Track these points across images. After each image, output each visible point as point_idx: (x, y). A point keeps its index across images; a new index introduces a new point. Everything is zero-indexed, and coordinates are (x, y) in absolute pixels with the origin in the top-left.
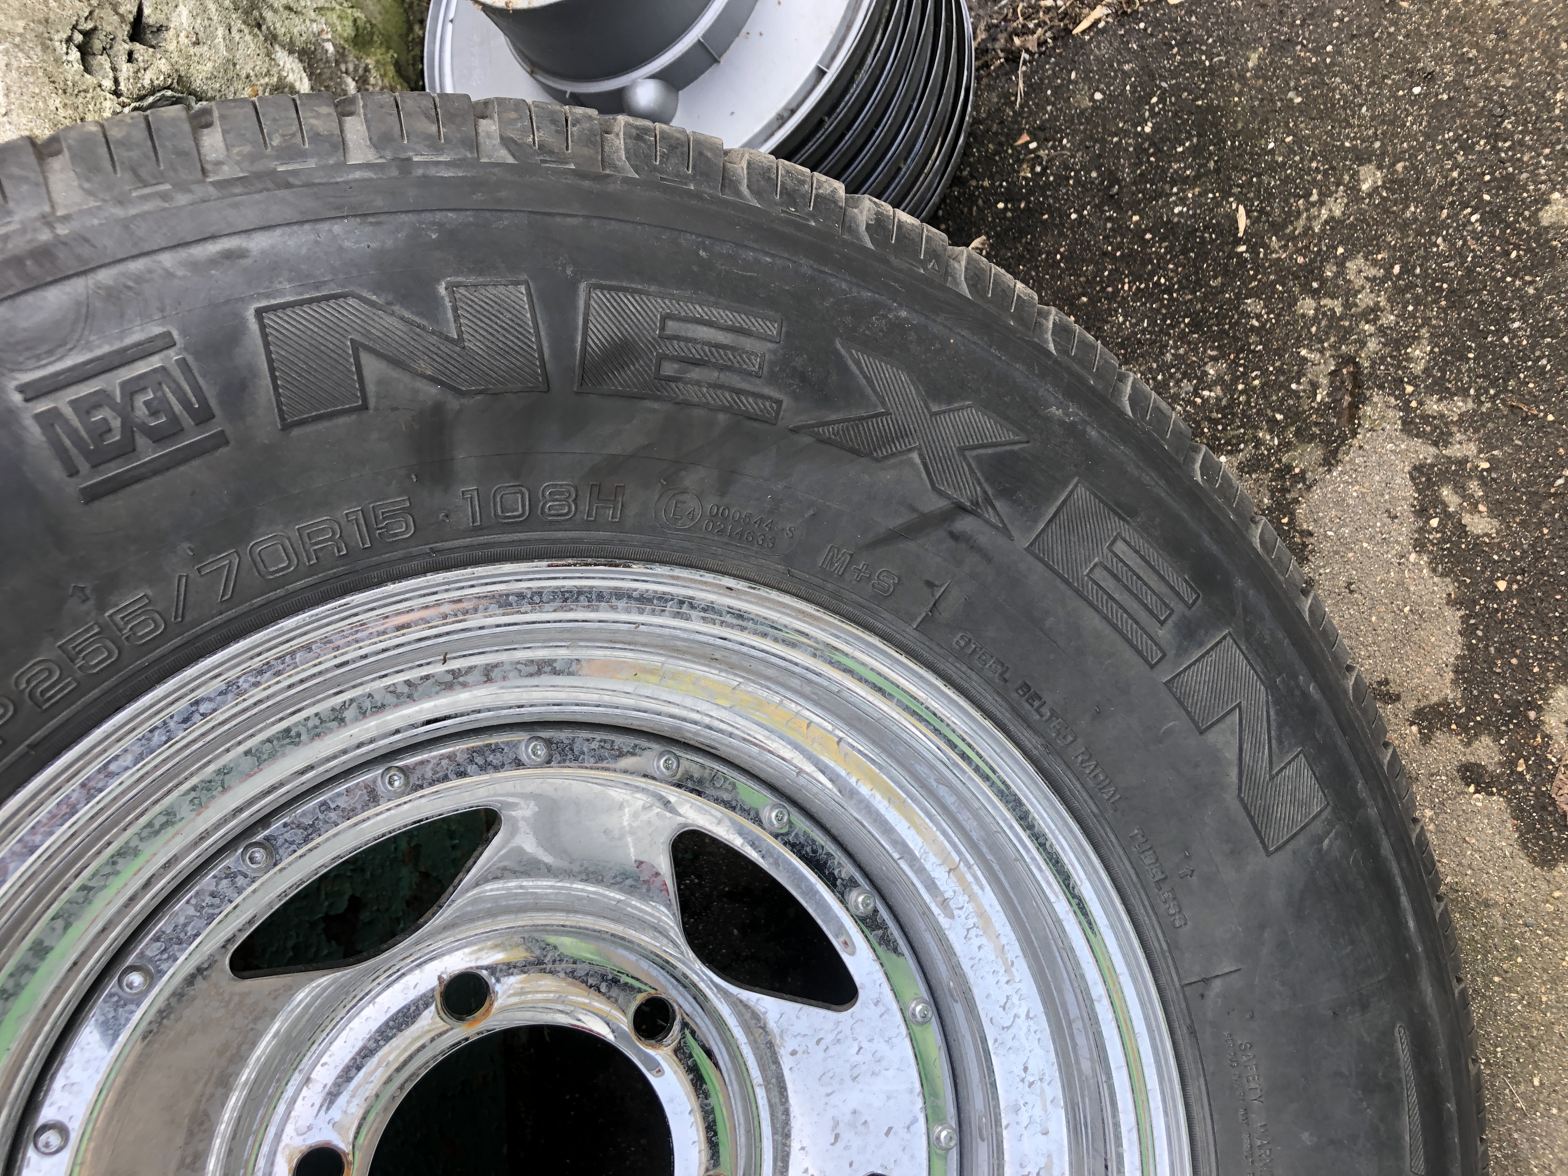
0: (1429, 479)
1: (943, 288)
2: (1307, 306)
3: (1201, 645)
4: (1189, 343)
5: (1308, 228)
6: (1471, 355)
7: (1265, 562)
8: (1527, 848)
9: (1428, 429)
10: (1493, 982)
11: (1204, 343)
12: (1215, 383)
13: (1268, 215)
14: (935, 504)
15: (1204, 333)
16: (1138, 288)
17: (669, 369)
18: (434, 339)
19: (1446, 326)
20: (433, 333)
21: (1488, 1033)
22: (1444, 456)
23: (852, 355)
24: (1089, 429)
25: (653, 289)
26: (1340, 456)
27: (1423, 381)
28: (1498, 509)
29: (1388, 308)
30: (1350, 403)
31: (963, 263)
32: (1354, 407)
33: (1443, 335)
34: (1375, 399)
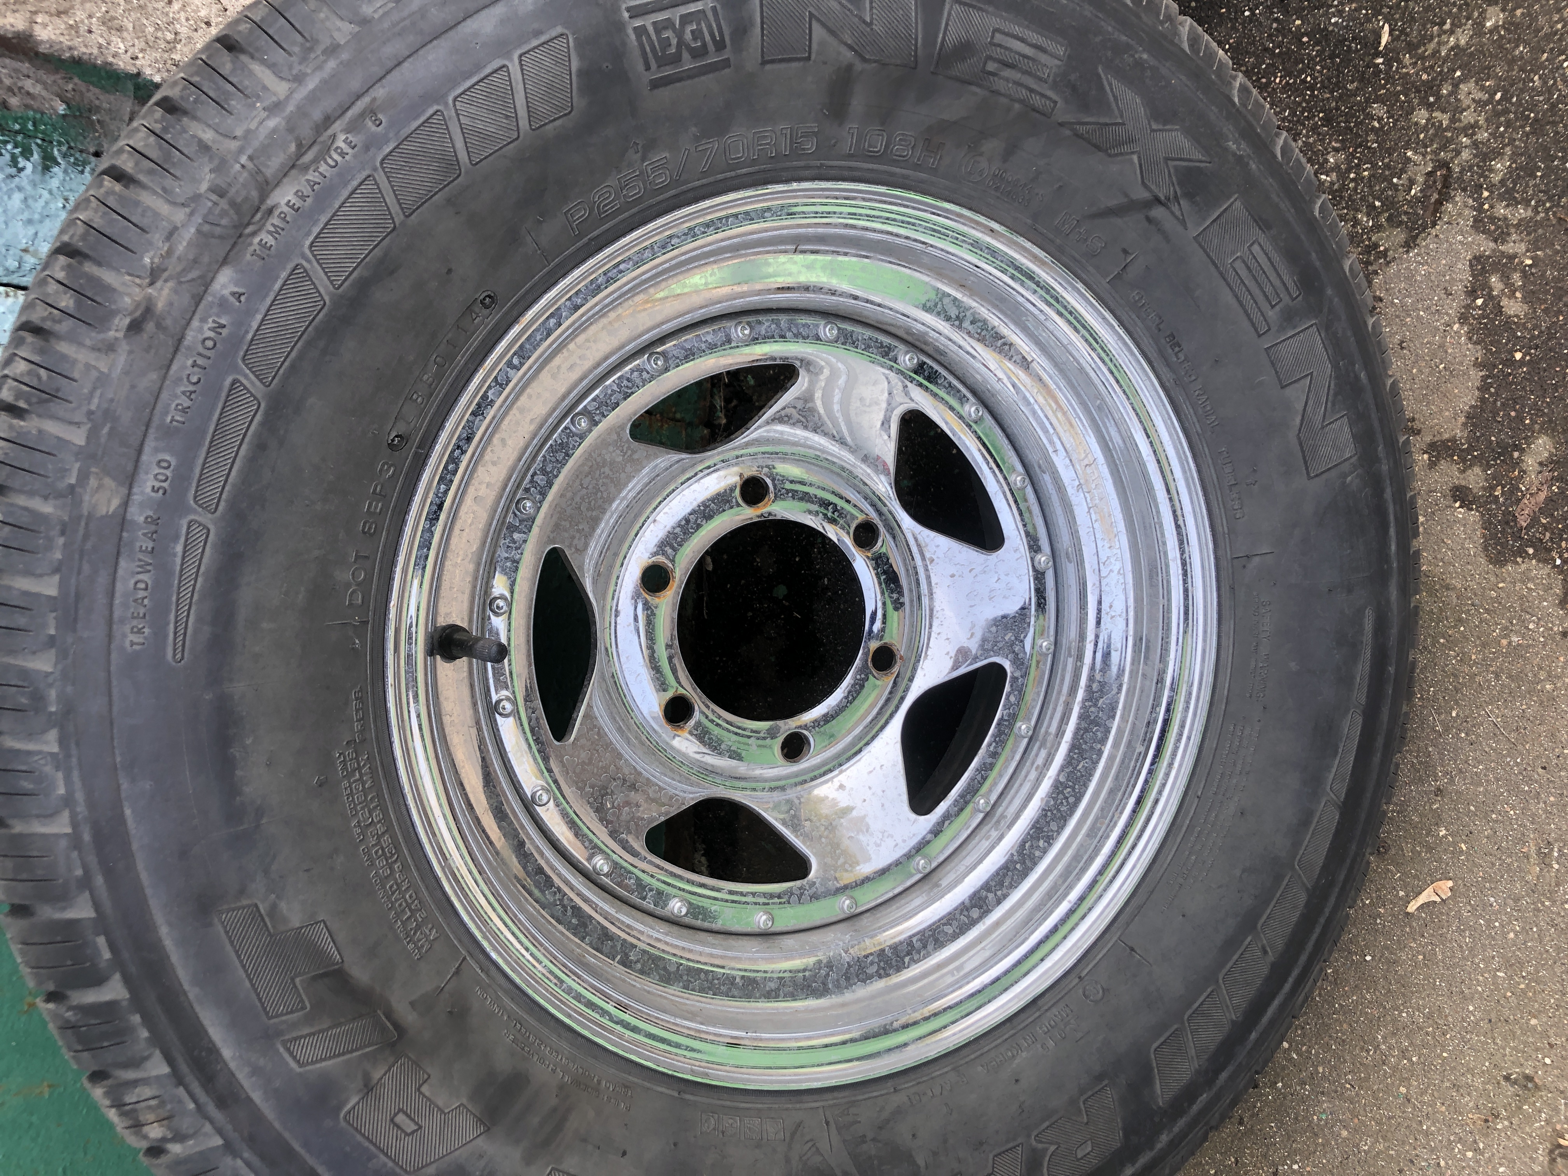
0: (1483, 268)
1: (1172, 42)
2: (1421, 116)
3: (1295, 327)
4: (1319, 134)
5: (1436, 52)
6: (1539, 174)
7: (1349, 283)
8: (1487, 550)
9: (1493, 228)
10: (1438, 642)
11: (1331, 136)
12: (1332, 170)
13: (1407, 35)
14: (1143, 195)
15: (1333, 127)
16: (1287, 83)
17: (991, 66)
18: (856, 20)
19: (1526, 147)
20: (856, 16)
21: (1427, 677)
22: (1500, 251)
23: (1107, 79)
24: (1251, 162)
25: (991, 9)
26: (1418, 241)
27: (1498, 189)
28: (1530, 298)
29: (1485, 126)
30: (1436, 200)
31: (1187, 28)
32: (1439, 203)
33: (1522, 155)
34: (1457, 199)
